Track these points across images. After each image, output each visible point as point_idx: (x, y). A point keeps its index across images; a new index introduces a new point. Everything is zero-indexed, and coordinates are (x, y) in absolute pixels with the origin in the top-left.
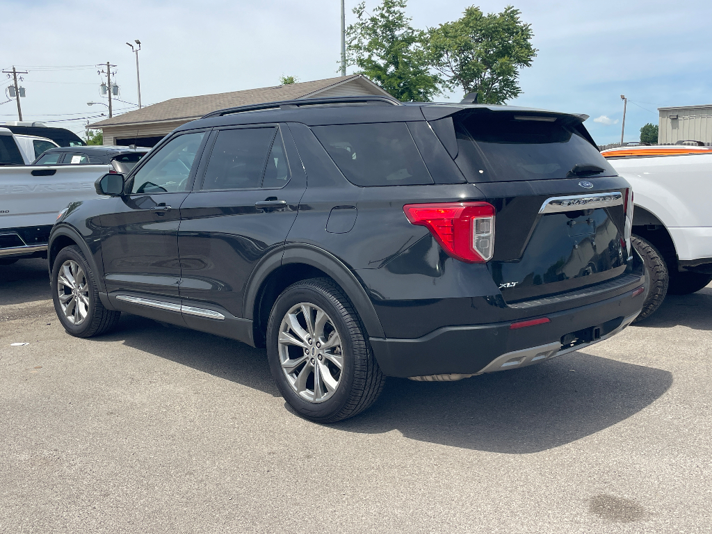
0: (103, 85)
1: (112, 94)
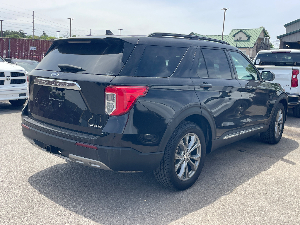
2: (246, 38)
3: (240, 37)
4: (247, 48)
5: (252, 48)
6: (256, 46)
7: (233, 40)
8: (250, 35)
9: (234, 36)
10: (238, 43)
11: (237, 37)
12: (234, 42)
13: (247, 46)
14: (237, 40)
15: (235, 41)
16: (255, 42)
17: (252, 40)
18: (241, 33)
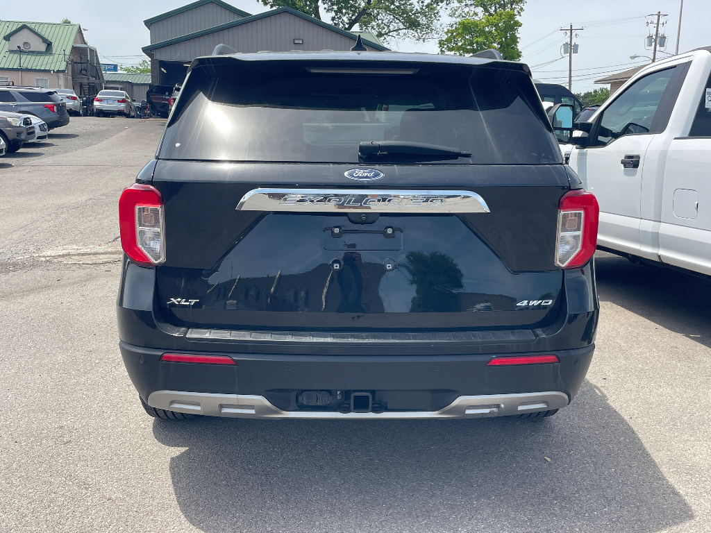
0: (650, 37)
1: (658, 46)
2: (43, 47)
3: (25, 43)
4: (49, 71)
5: (63, 71)
6: (70, 67)
7: (6, 49)
8: (49, 39)
9: (7, 38)
10: (24, 57)
11: (18, 41)
12: (11, 55)
13: (48, 65)
14: (20, 51)
15: (11, 52)
16: (67, 57)
17: (58, 52)
18: (25, 32)
